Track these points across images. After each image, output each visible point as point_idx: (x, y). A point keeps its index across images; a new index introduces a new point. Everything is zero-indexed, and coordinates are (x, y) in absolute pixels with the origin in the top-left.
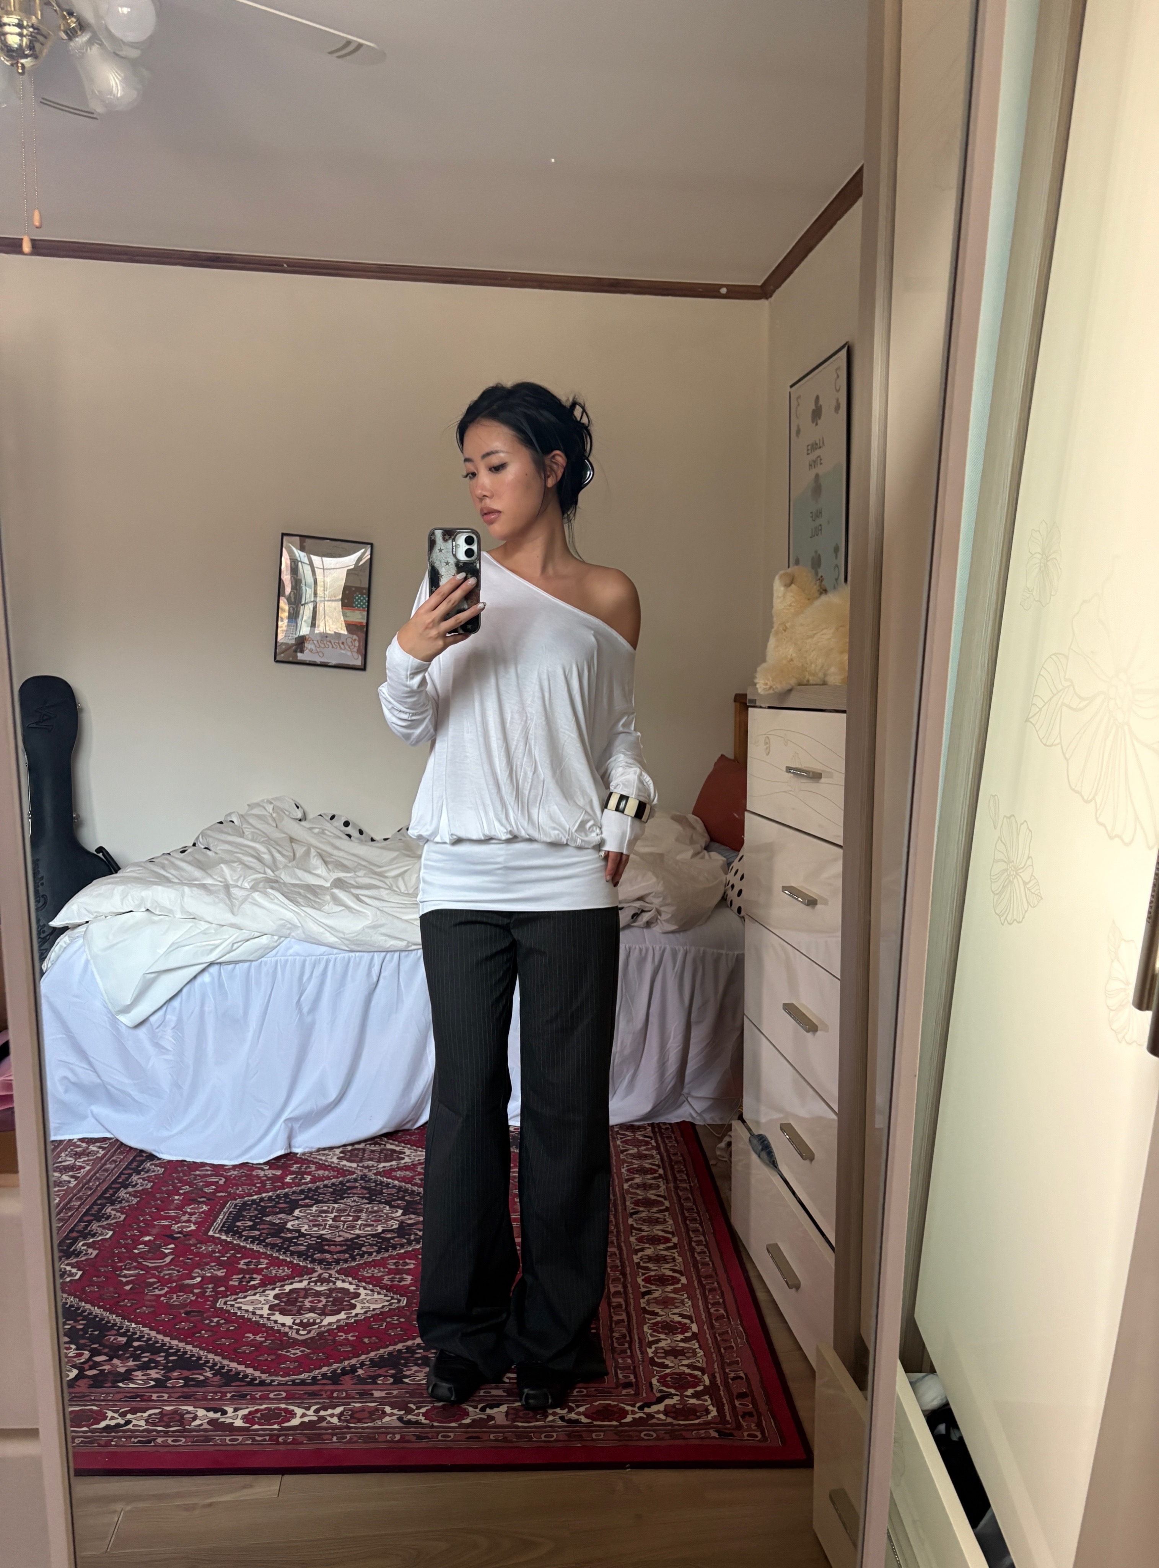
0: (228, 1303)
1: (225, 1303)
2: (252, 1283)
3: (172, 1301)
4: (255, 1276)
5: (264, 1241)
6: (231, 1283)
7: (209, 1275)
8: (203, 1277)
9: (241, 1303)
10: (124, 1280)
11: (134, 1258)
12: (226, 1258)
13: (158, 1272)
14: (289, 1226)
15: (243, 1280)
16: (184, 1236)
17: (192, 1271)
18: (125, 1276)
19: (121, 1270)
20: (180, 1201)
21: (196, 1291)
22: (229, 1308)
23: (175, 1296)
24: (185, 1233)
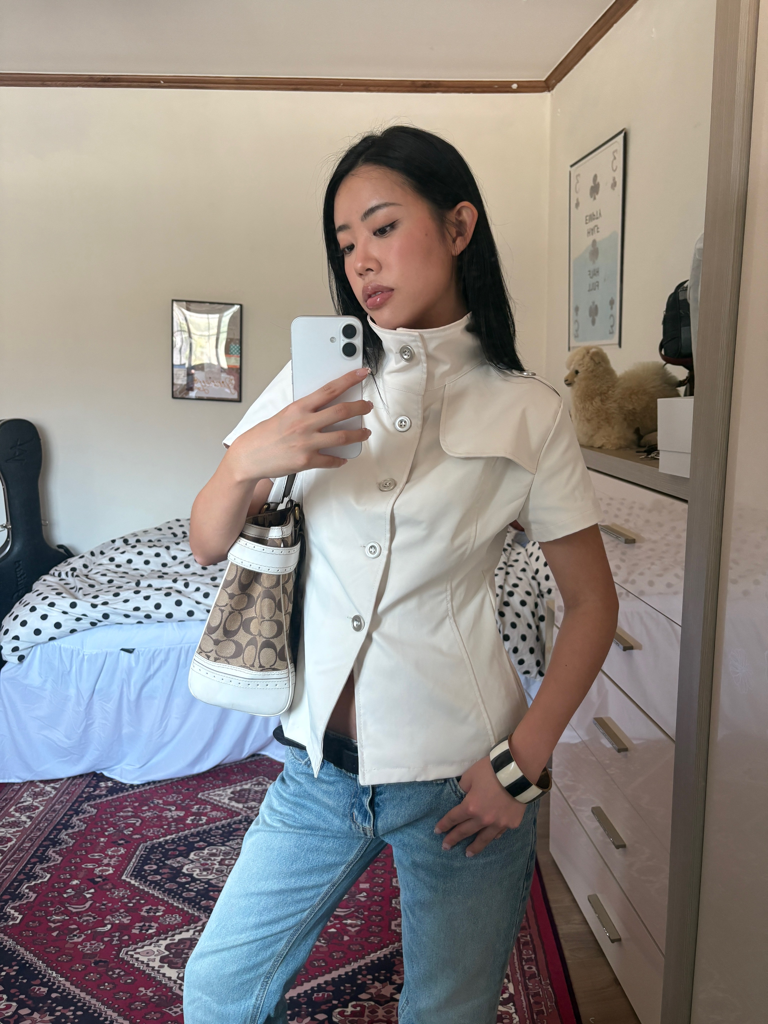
0: (129, 953)
1: (126, 954)
2: (150, 931)
3: (86, 949)
4: (153, 924)
5: (163, 886)
6: (134, 931)
7: (117, 922)
8: (113, 924)
9: (139, 953)
10: (53, 925)
11: (62, 902)
12: (131, 905)
13: (80, 918)
14: (184, 870)
15: (144, 928)
16: (103, 880)
17: (104, 918)
18: (54, 922)
19: (51, 916)
20: (105, 843)
21: (106, 939)
22: (129, 959)
23: (89, 943)
24: (104, 878)
